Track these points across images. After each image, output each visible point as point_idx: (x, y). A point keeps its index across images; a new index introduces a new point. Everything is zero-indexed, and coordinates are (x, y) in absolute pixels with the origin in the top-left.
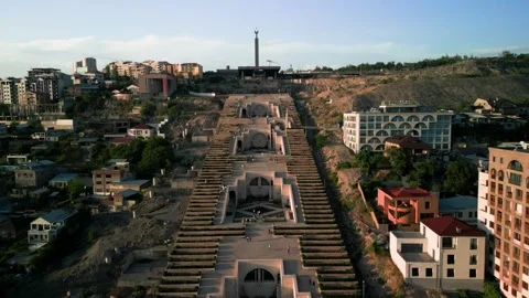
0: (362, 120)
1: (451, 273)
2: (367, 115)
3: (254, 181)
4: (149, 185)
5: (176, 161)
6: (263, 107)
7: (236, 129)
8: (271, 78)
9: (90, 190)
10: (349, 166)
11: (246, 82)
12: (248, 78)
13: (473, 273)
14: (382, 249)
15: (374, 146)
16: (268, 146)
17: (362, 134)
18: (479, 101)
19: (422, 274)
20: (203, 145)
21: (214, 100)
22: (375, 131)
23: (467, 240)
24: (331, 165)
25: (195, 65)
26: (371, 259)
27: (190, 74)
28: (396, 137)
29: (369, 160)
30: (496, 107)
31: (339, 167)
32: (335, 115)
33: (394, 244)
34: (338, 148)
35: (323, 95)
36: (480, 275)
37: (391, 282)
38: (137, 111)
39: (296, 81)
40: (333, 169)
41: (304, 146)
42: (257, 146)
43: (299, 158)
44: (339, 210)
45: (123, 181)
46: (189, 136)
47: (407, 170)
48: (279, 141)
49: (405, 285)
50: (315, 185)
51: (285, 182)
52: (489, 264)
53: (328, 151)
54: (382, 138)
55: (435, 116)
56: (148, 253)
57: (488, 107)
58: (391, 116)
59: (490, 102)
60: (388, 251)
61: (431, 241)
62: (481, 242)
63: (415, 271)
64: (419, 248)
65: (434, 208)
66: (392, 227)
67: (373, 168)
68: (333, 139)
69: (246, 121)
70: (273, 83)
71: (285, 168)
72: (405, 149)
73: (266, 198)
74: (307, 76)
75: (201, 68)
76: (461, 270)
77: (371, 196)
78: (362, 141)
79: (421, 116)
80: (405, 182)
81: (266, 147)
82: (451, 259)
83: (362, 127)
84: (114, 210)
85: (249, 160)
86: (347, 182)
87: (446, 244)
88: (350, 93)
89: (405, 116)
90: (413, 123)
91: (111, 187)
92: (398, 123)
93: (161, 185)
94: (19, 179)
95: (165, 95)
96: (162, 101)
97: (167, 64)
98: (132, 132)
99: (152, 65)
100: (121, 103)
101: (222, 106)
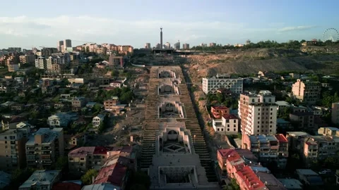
0: (209, 81)
1: (228, 130)
2: (211, 79)
3: (168, 105)
4: (127, 106)
5: (136, 97)
6: (168, 73)
7: (157, 84)
8: (169, 54)
9: (103, 108)
10: (203, 99)
11: (157, 56)
12: (158, 54)
13: (235, 130)
14: (210, 125)
15: (213, 91)
16: (171, 91)
17: (209, 87)
18: (260, 73)
19: (220, 130)
20: (146, 90)
21: (145, 69)
22: (214, 86)
23: (233, 120)
24: (197, 99)
25: (130, 46)
26: (207, 127)
27: (128, 52)
28: (221, 88)
29: (210, 97)
30: (266, 75)
31: (200, 100)
32: (199, 78)
33: (214, 122)
34: (200, 92)
35: (195, 67)
36: (237, 130)
37: (212, 133)
38: (109, 74)
39: (182, 56)
41: (186, 91)
42: (167, 91)
43: (184, 96)
44: (198, 114)
45: (117, 105)
46: (137, 86)
47: (223, 100)
48: (176, 89)
49: (216, 133)
50: (191, 106)
51: (180, 105)
52: (239, 128)
53: (196, 93)
54: (216, 89)
55: (236, 80)
57: (263, 75)
58: (220, 80)
59: (264, 73)
60: (212, 126)
61: (224, 121)
62: (237, 121)
63: (218, 129)
64: (221, 123)
65: (228, 112)
66: (215, 119)
67: (211, 100)
68: (198, 88)
69: (161, 80)
70: (170, 58)
71: (179, 100)
72: (223, 93)
73: (172, 111)
74: (188, 54)
75: (132, 48)
76: (232, 129)
77: (209, 110)
78: (209, 89)
79: (231, 80)
80: (222, 105)
82: (228, 126)
83: (209, 84)
84: (116, 115)
85: (165, 97)
86: (202, 105)
87: (227, 121)
88: (207, 66)
89: (225, 80)
90: (228, 83)
91: (113, 107)
92: (222, 83)
93: (132, 106)
94: (73, 104)
95: (121, 66)
96: (120, 69)
97: (114, 46)
98: (112, 85)
99: (107, 46)
100: (100, 70)
101: (149, 72)
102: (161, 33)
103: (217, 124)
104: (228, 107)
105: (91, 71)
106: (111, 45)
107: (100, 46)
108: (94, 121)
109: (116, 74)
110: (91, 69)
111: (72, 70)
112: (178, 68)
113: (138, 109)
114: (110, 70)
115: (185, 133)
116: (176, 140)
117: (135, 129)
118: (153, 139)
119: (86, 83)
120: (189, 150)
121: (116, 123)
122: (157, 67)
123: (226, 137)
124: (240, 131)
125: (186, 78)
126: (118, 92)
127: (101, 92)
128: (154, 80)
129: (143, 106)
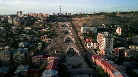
0: (84, 28)
1: (94, 47)
2: (85, 27)
3: (68, 38)
4: (51, 39)
5: (54, 35)
6: (66, 25)
7: (62, 29)
8: (65, 17)
9: (41, 40)
10: (82, 35)
11: (60, 18)
12: (60, 17)
13: (96, 47)
14: (86, 46)
15: (86, 32)
17: (84, 31)
18: (103, 25)
19: (91, 47)
20: (57, 32)
21: (56, 23)
22: (86, 30)
23: (96, 44)
24: (79, 35)
25: (48, 14)
26: (85, 47)
27: (47, 16)
28: (89, 31)
29: (85, 35)
30: (105, 26)
31: (81, 36)
32: (79, 27)
34: (80, 33)
35: (77, 22)
36: (97, 47)
37: (87, 49)
39: (70, 18)
40: (80, 36)
41: (74, 32)
43: (74, 34)
44: (81, 41)
45: (47, 38)
46: (54, 31)
47: (90, 36)
48: (70, 32)
49: (89, 49)
50: (77, 38)
51: (73, 38)
52: (98, 46)
53: (78, 33)
54: (87, 31)
55: (95, 28)
56: (56, 47)
57: (104, 26)
58: (88, 28)
59: (105, 25)
60: (87, 46)
61: (92, 44)
62: (97, 44)
63: (90, 47)
65: (93, 41)
66: (88, 43)
67: (85, 36)
68: (79, 31)
69: (64, 28)
70: (65, 19)
71: (72, 36)
72: (90, 33)
73: (70, 40)
74: (72, 17)
75: (49, 14)
77: (85, 39)
78: (84, 32)
79: (93, 28)
80: (90, 38)
81: (68, 33)
82: (94, 46)
84: (47, 42)
85: (66, 35)
86: (82, 38)
87: (93, 44)
88: (82, 22)
89: (90, 28)
90: (91, 29)
91: (45, 39)
92: (89, 29)
93: (53, 39)
94: (28, 38)
95: (46, 22)
96: (45, 23)
97: (41, 14)
98: (43, 30)
99: (38, 14)
100: (37, 24)
101: (58, 25)
102: (61, 8)
103: (89, 45)
104: (93, 38)
105: (33, 24)
106: (40, 14)
107: (35, 14)
108: (38, 45)
109: (44, 25)
110: (33, 23)
111: (25, 24)
112: (70, 23)
113: (56, 40)
114: (42, 24)
115: (77, 49)
116: (73, 52)
117: (56, 48)
118: (64, 52)
119: (32, 29)
120: (79, 56)
121: (48, 46)
122: (61, 23)
123: (93, 50)
124: (98, 48)
125: (74, 27)
126: (46, 33)
127: (39, 33)
128: (60, 28)
129: (58, 39)
